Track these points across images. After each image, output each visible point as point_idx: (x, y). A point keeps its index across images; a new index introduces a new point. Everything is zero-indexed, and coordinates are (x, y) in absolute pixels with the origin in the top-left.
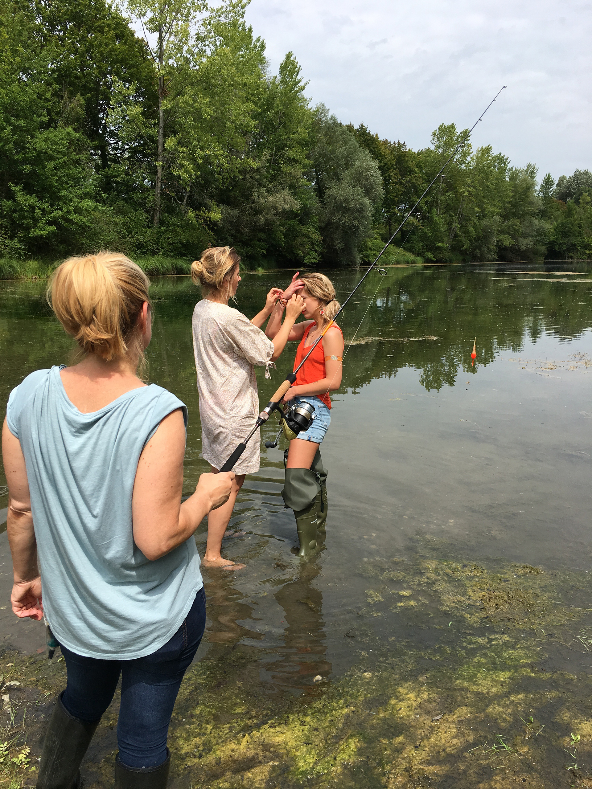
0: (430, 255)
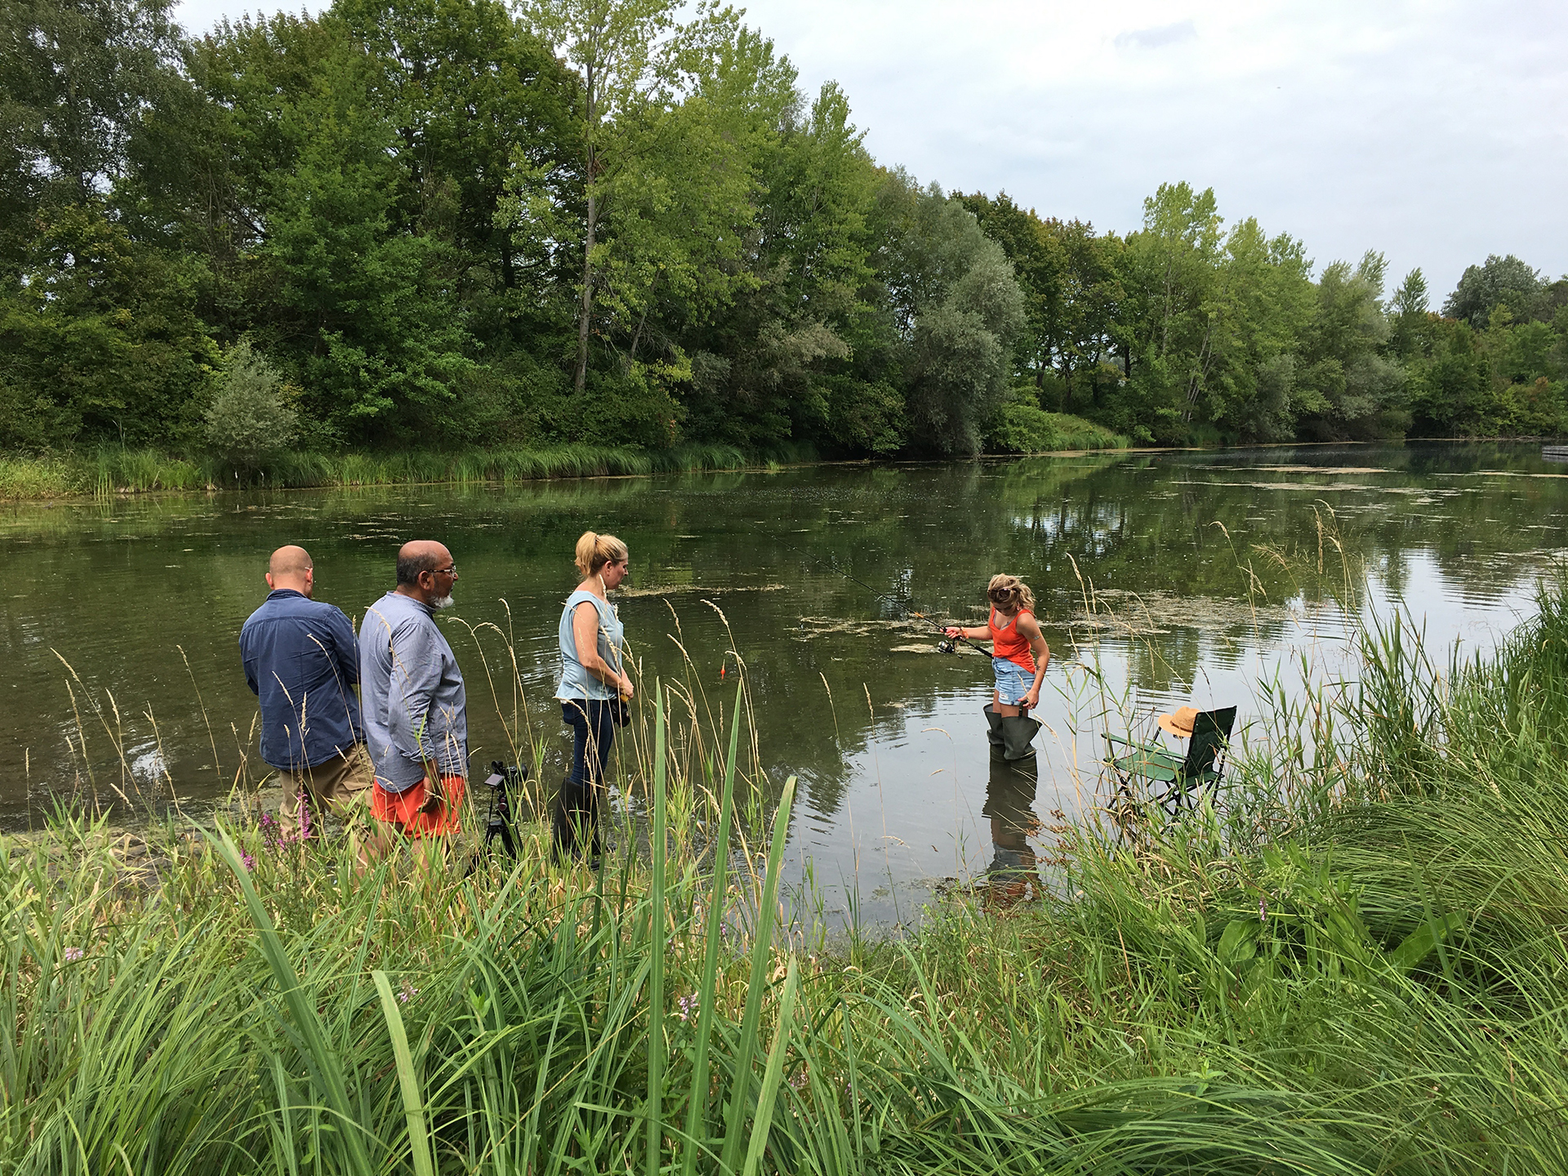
0: (1144, 432)
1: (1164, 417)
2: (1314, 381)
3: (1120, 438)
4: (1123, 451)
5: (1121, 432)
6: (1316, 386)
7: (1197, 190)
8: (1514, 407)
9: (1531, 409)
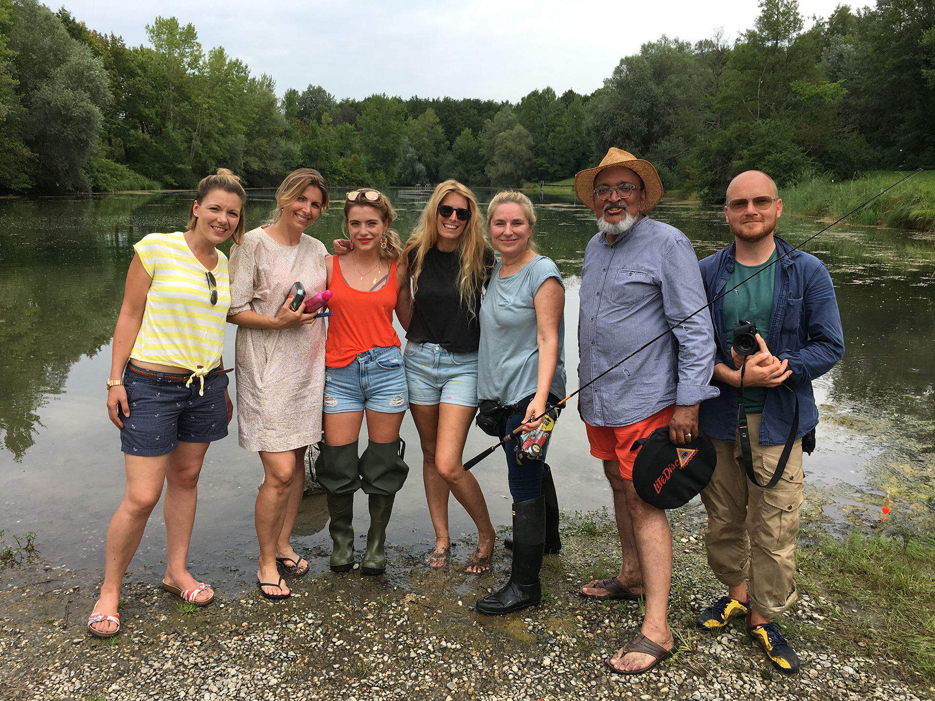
0: (169, 179)
1: (180, 169)
2: (253, 151)
3: (155, 183)
4: (159, 191)
5: (155, 179)
6: (254, 155)
7: (182, 24)
8: (344, 170)
9: (351, 171)
